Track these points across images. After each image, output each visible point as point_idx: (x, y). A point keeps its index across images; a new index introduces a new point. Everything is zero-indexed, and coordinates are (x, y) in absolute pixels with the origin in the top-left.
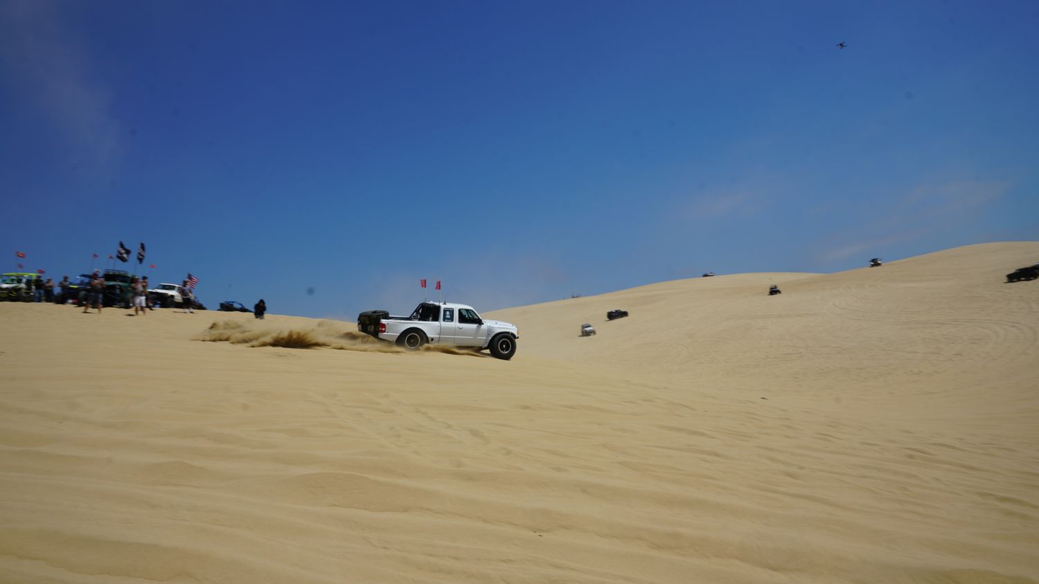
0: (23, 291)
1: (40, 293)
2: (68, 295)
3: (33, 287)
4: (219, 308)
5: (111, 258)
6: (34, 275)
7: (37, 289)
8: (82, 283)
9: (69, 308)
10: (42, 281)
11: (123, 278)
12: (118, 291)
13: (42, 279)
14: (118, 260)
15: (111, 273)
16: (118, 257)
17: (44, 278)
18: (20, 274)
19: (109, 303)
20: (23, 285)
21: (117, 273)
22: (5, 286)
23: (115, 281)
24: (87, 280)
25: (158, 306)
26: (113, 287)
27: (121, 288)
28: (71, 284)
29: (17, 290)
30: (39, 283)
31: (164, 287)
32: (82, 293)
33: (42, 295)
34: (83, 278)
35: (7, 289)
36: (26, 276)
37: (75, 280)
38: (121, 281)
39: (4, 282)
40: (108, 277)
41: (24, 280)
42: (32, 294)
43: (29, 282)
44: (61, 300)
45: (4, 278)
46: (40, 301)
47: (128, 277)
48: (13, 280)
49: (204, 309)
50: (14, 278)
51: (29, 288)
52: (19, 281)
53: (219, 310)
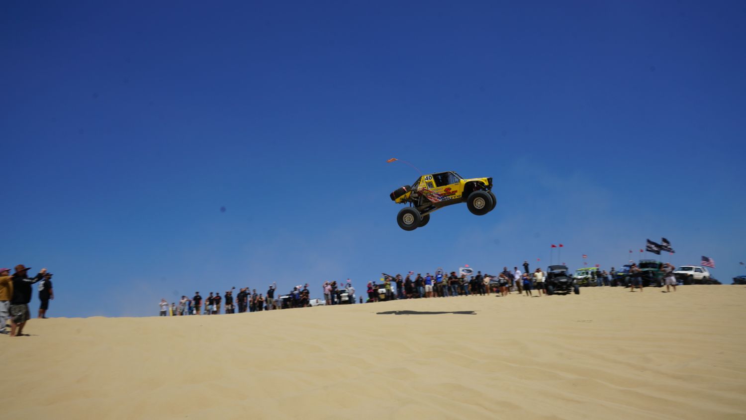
0: (590, 279)
1: (600, 280)
2: (618, 280)
3: (596, 276)
4: (733, 282)
5: (642, 251)
6: (595, 269)
7: (598, 277)
8: (625, 271)
9: (620, 289)
10: (600, 272)
11: (653, 265)
12: (651, 275)
13: (600, 270)
14: (648, 252)
15: (644, 262)
16: (648, 250)
17: (601, 270)
18: (587, 268)
19: (646, 284)
20: (589, 276)
21: (648, 262)
22: (580, 277)
23: (648, 267)
24: (628, 269)
25: (681, 283)
26: (647, 272)
27: (653, 272)
28: (619, 272)
29: (587, 279)
30: (599, 274)
31: (684, 269)
32: (627, 278)
33: (602, 281)
34: (625, 268)
35: (581, 279)
36: (590, 269)
37: (620, 269)
38: (652, 267)
39: (579, 274)
40: (642, 265)
41: (590, 272)
42: (595, 281)
43: (592, 273)
44: (614, 284)
45: (579, 272)
46: (601, 285)
47: (656, 264)
48: (583, 273)
49: (719, 283)
50: (583, 271)
51: (593, 278)
52: (587, 273)
53: (733, 284)
